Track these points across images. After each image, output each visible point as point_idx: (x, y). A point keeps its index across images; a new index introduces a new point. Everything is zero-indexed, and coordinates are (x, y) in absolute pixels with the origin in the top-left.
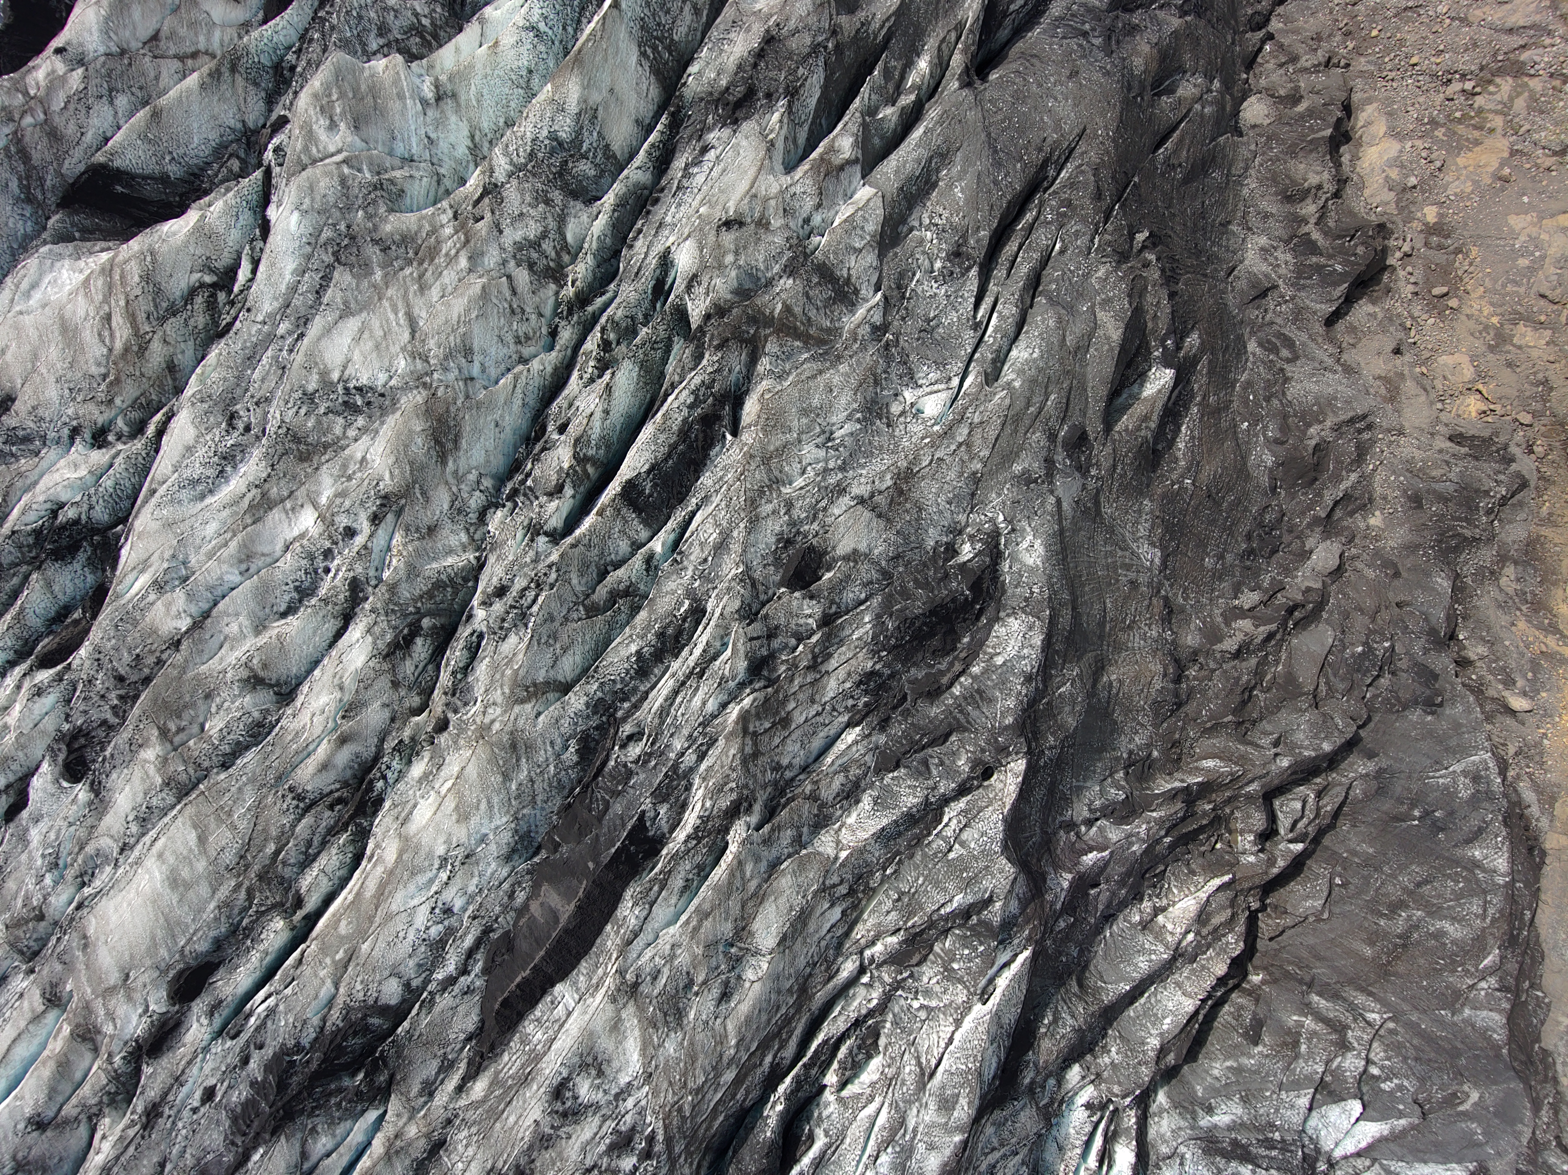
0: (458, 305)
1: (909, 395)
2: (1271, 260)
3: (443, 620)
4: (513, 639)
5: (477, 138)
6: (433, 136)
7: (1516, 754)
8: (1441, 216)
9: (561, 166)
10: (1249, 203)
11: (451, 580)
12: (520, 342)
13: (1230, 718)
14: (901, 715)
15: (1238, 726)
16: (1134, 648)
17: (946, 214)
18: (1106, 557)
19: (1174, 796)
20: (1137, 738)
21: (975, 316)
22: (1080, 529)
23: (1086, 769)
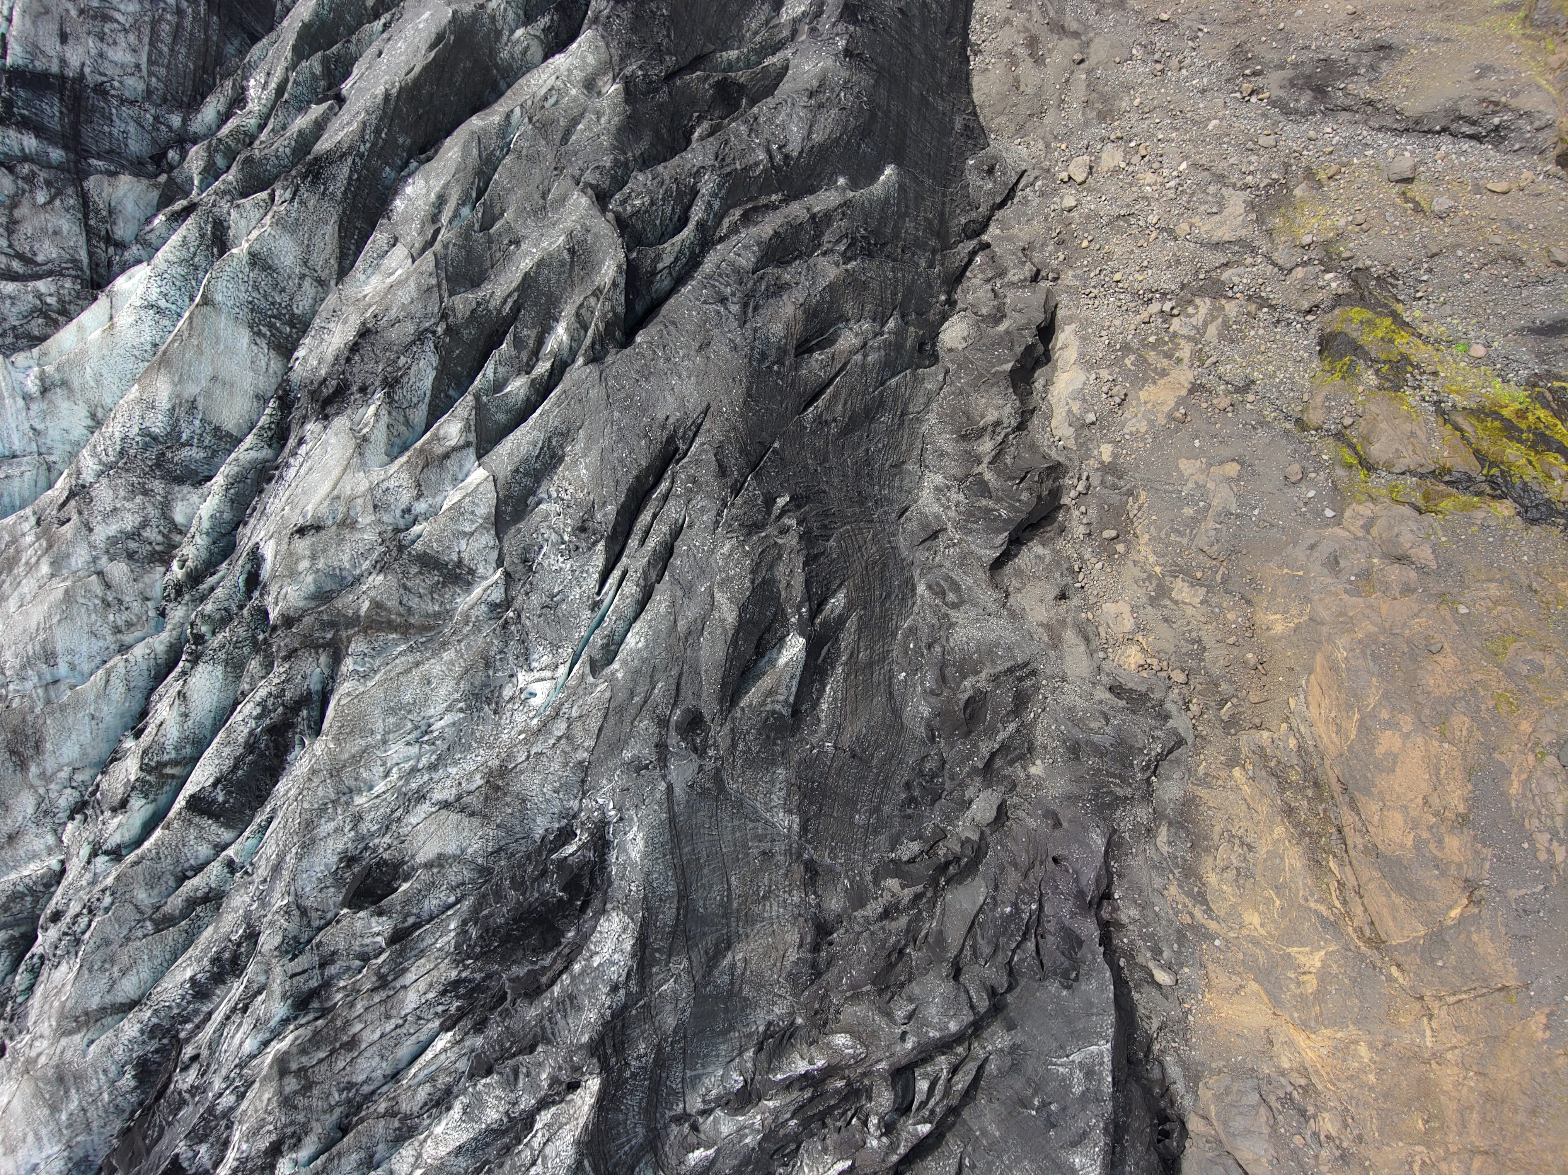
0: (37, 613)
1: (522, 677)
2: (944, 500)
3: (23, 929)
4: (64, 967)
5: (100, 415)
6: (38, 427)
7: (1160, 1029)
8: (1115, 456)
9: (157, 459)
10: (927, 440)
11: (30, 889)
12: (120, 632)
13: (868, 988)
14: (500, 1015)
15: (881, 992)
16: (771, 918)
17: (571, 490)
18: (733, 832)
19: (788, 1085)
20: (776, 1009)
21: (599, 593)
22: (698, 810)
23: (705, 1056)
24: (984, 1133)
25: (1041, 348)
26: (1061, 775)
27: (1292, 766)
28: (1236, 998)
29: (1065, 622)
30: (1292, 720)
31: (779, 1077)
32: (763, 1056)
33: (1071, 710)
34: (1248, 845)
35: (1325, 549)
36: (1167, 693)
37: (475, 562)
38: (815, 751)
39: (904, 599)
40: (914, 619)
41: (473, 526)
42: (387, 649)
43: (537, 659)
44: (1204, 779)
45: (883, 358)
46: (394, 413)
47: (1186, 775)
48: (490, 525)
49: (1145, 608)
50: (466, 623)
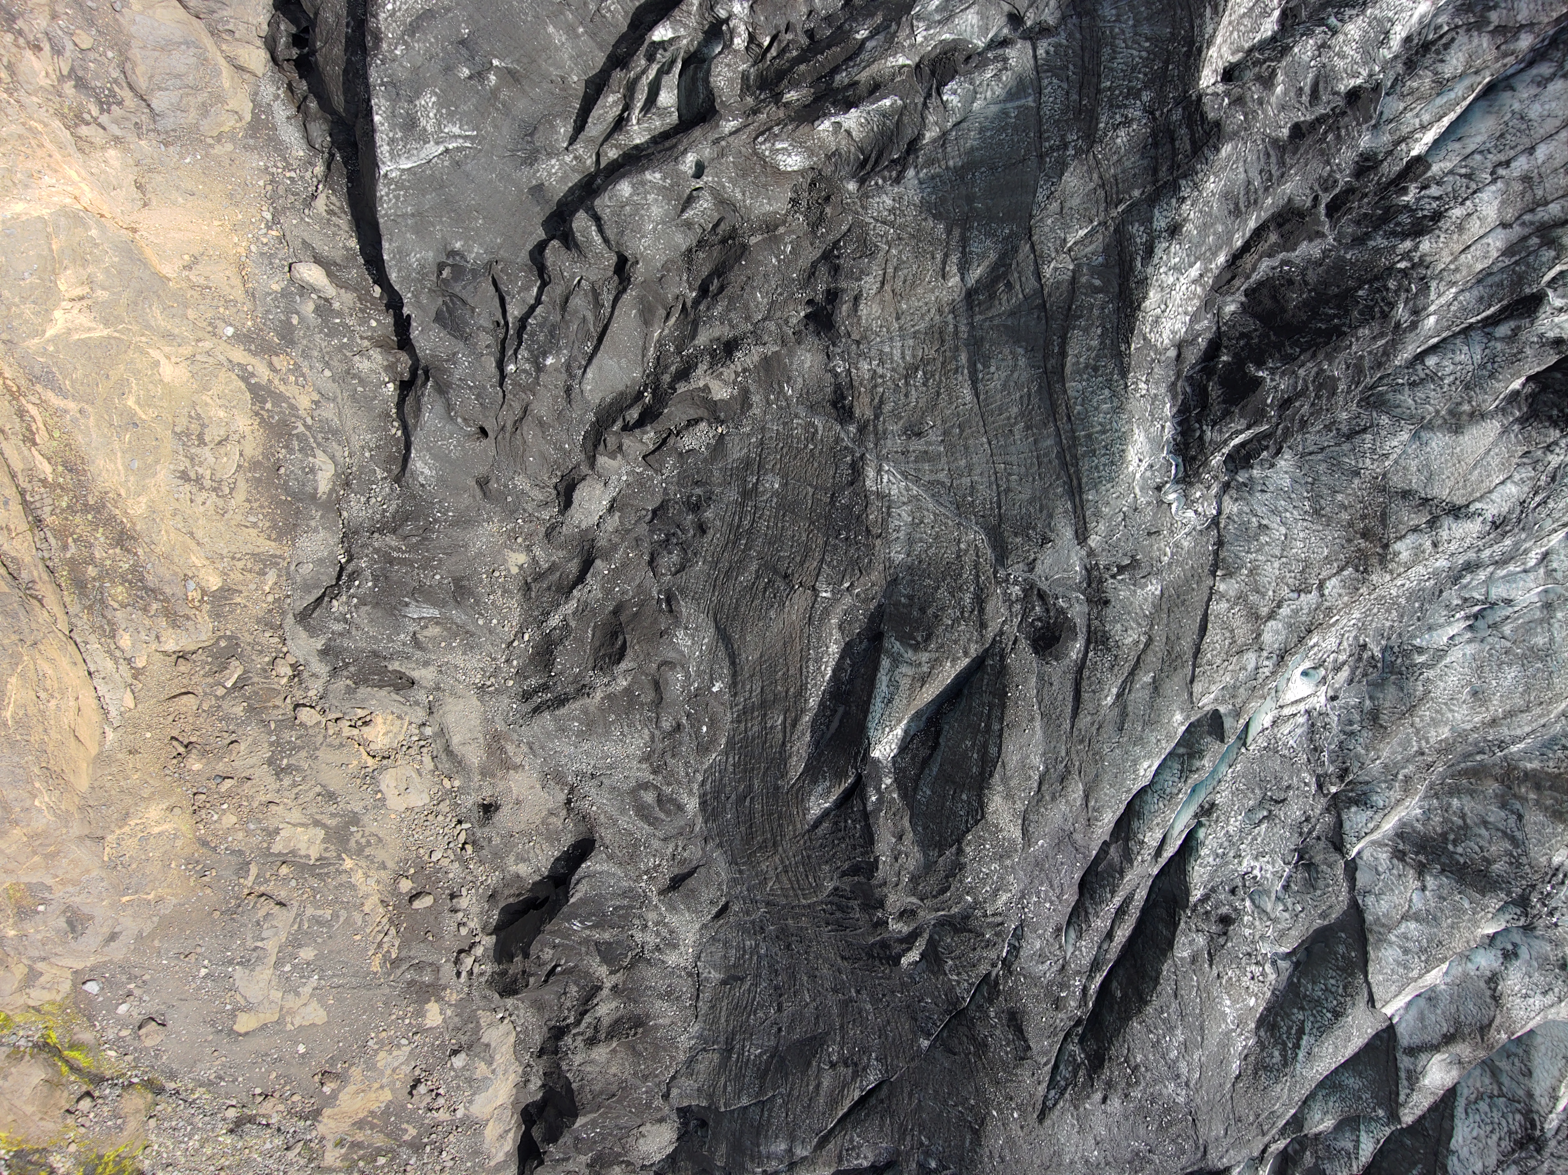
1: (1322, 697)
2: (664, 930)
7: (313, 196)
8: (420, 1013)
10: (690, 1011)
13: (753, 240)
14: (1336, 181)
15: (733, 234)
16: (902, 338)
17: (1246, 979)
18: (970, 468)
19: (876, 89)
20: (889, 202)
21: (1199, 826)
22: (1031, 501)
23: (1004, 129)
24: (570, 30)
25: (537, 1133)
26: (480, 552)
27: (124, 606)
28: (196, 250)
29: (483, 774)
30: (128, 674)
31: (887, 102)
32: (909, 133)
33: (469, 649)
34: (188, 480)
35: (92, 939)
36: (326, 690)
37: (1395, 872)
38: (847, 585)
39: (717, 792)
40: (702, 763)
41: (1402, 928)
42: (1544, 746)
43: (1297, 726)
44: (265, 566)
45: (762, 1140)
46: (1521, 1093)
47: (293, 568)
48: (1375, 928)
49: (365, 808)
50: (1407, 779)
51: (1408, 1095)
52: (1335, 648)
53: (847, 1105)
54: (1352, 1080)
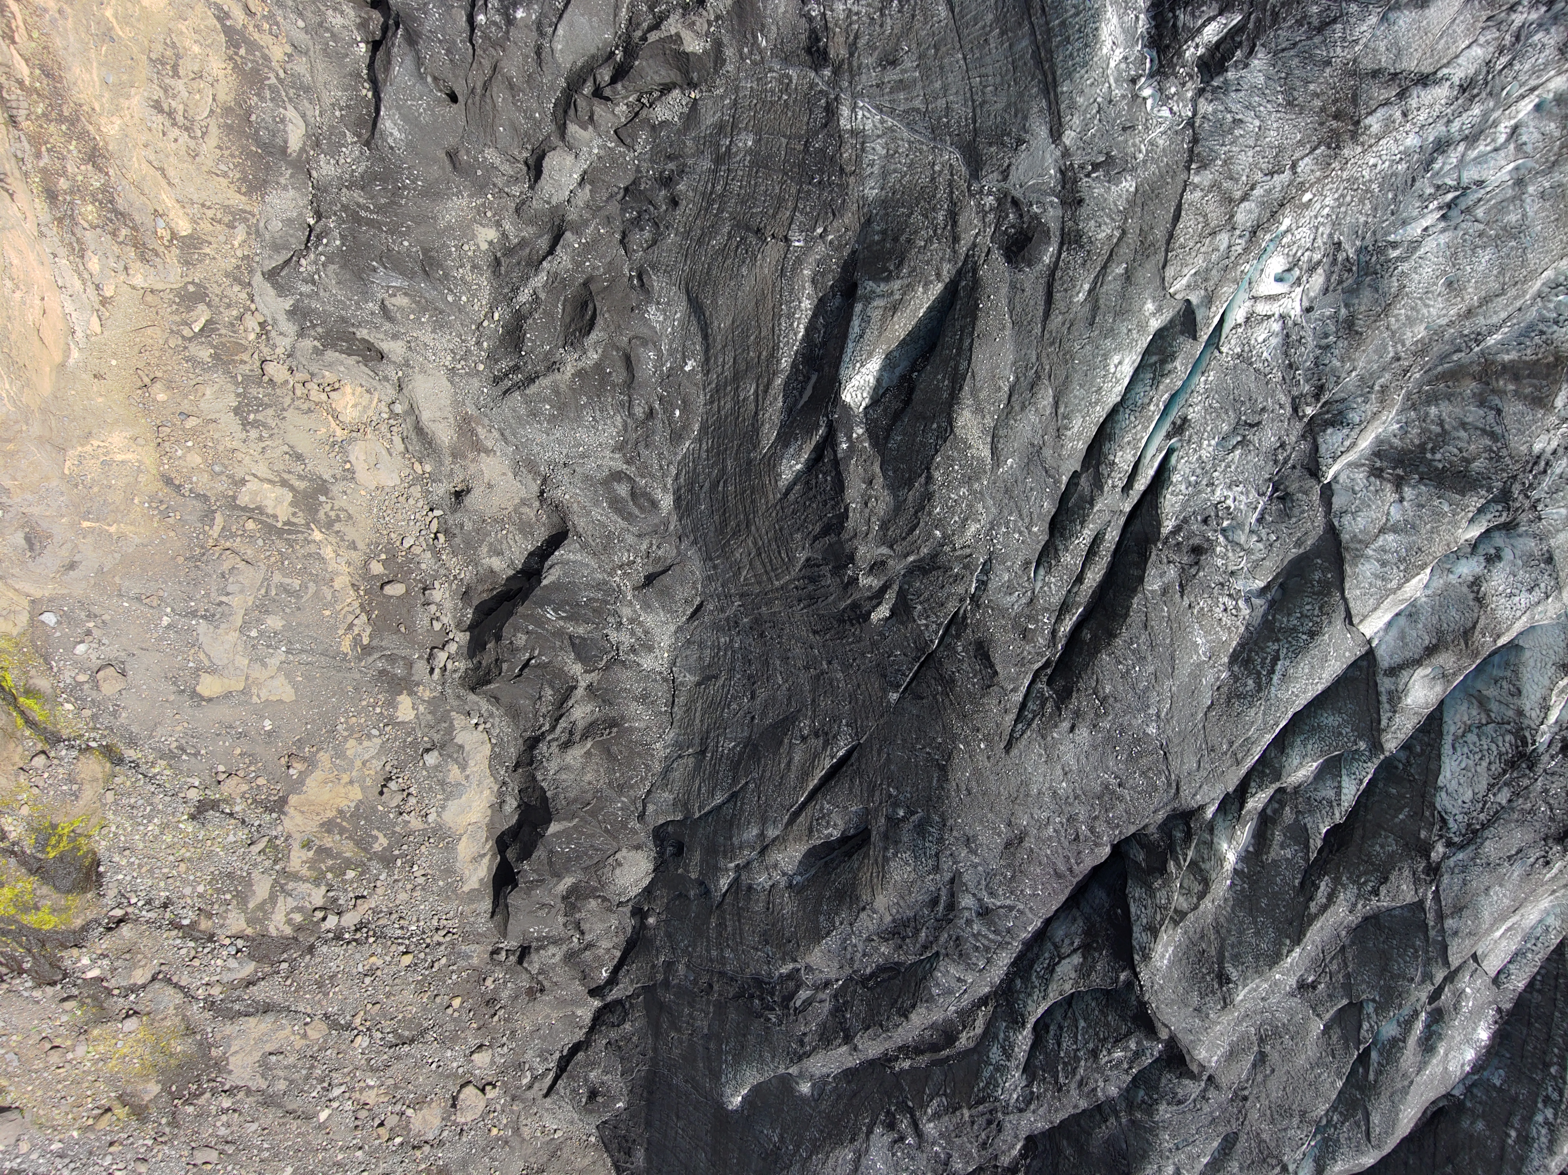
1: (1295, 305)
8: (392, 703)
17: (1218, 611)
18: (945, 88)
21: (1170, 451)
25: (511, 855)
26: (449, 227)
27: (93, 227)
29: (454, 456)
30: (96, 299)
33: (439, 326)
34: (161, 111)
35: (51, 561)
36: (293, 347)
37: (1372, 488)
38: (819, 230)
39: (691, 484)
40: (676, 454)
41: (1380, 542)
42: (1521, 335)
43: (1272, 334)
44: (235, 220)
45: (735, 831)
46: (1510, 713)
47: (262, 225)
48: (1352, 545)
49: (334, 476)
50: (1384, 389)
51: (1390, 719)
52: (1309, 245)
53: (819, 774)
54: (1331, 719)
